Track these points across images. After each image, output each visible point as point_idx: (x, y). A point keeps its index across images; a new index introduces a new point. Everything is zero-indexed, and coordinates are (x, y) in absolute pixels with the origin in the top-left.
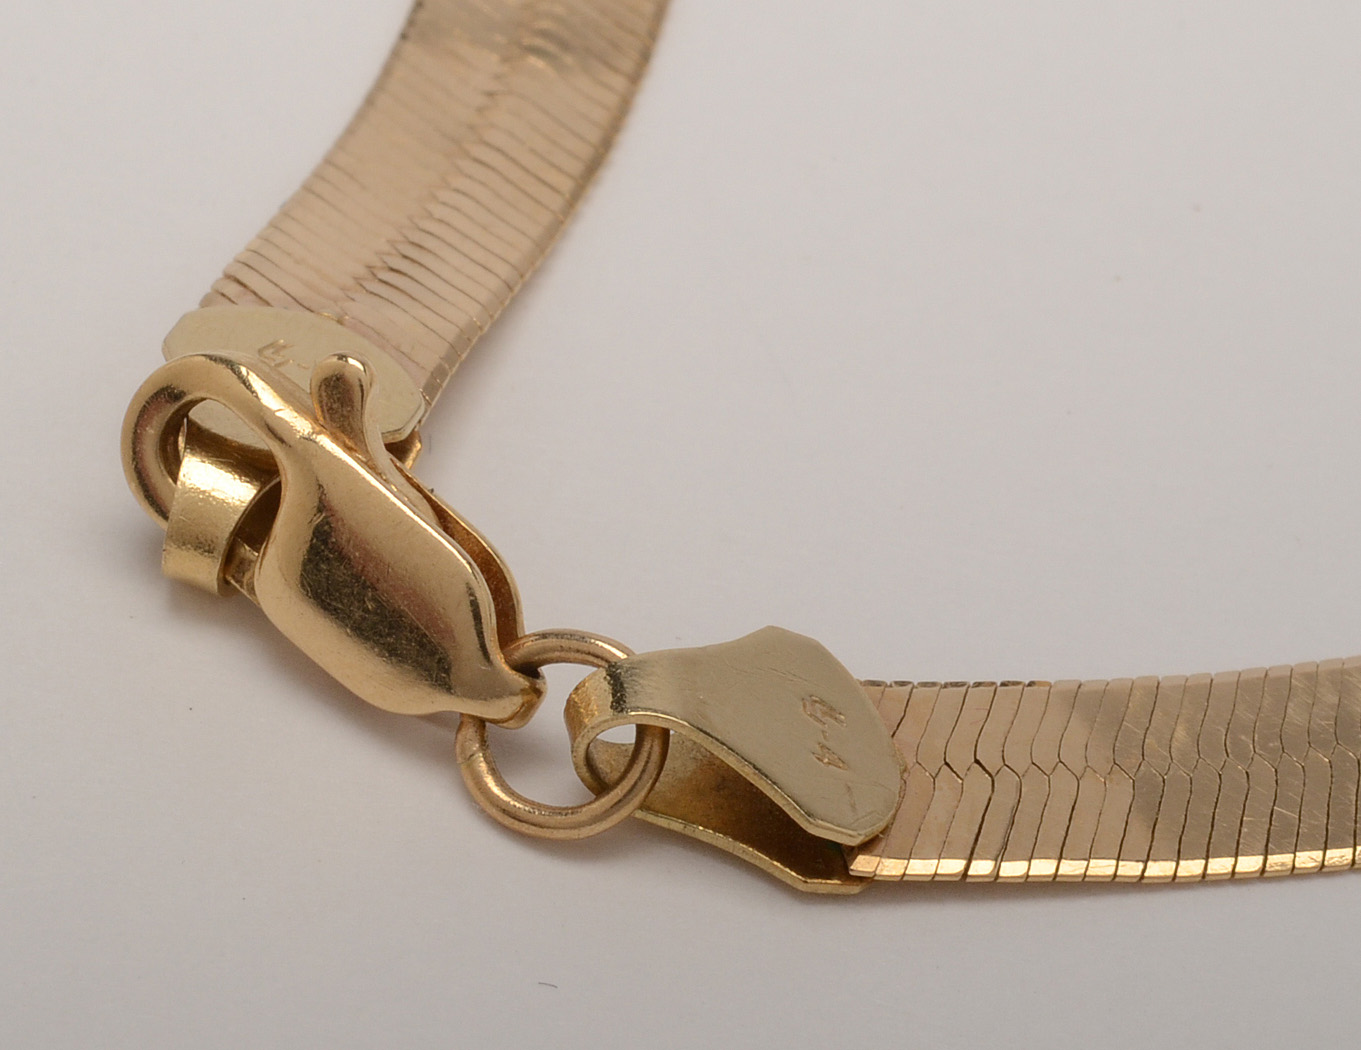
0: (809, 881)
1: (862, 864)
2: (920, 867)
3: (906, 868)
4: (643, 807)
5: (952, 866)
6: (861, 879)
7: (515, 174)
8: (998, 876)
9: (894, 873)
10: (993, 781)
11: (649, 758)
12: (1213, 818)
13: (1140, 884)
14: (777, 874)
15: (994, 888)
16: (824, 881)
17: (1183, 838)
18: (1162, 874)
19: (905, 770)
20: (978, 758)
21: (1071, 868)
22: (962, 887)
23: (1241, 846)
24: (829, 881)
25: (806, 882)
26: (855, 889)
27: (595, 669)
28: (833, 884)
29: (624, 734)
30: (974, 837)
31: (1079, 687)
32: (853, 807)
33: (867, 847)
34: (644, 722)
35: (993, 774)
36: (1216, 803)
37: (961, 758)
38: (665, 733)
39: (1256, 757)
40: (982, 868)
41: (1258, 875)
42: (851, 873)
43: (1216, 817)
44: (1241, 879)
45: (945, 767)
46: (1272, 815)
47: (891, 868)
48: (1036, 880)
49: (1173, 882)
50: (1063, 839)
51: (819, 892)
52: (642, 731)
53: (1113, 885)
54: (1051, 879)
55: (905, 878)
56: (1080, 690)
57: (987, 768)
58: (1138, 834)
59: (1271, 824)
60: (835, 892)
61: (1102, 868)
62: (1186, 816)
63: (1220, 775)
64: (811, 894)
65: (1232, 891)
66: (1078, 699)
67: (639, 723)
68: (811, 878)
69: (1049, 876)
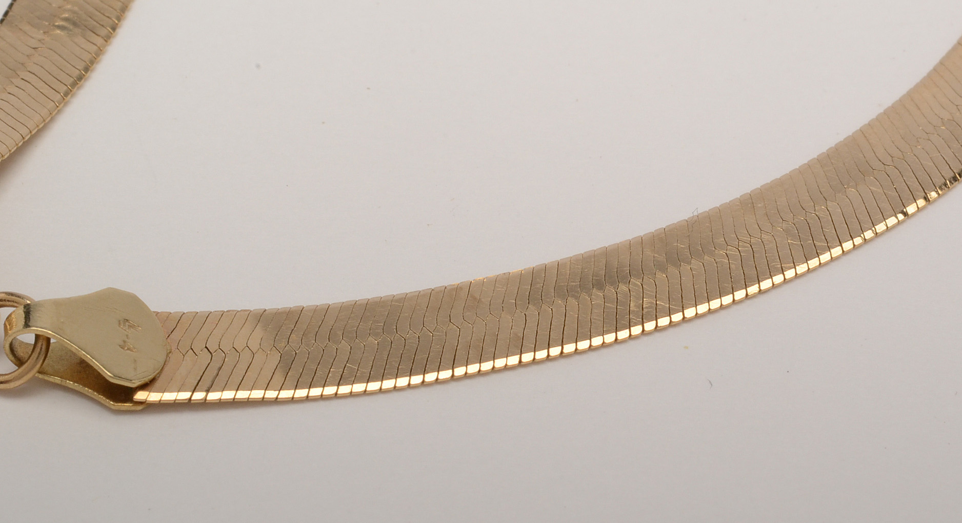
0: (116, 404)
1: (140, 396)
2: (169, 396)
3: (162, 397)
4: (39, 372)
5: (184, 396)
6: (141, 403)
7: (40, 85)
8: (206, 400)
9: (155, 400)
10: (212, 356)
11: (41, 348)
12: (316, 370)
13: (276, 401)
14: (102, 402)
15: (205, 405)
16: (123, 404)
17: (300, 379)
18: (287, 397)
19: (170, 352)
20: (207, 346)
21: (242, 395)
22: (189, 405)
23: (327, 383)
24: (125, 404)
25: (114, 405)
26: (140, 408)
27: (15, 309)
28: (128, 405)
29: (28, 338)
30: (197, 382)
31: (265, 311)
32: (135, 369)
33: (144, 387)
34: (38, 333)
35: (212, 353)
36: (319, 363)
37: (198, 346)
38: (48, 340)
39: (343, 341)
40: (199, 396)
41: (334, 395)
42: (134, 400)
43: (318, 369)
44: (325, 398)
45: (191, 350)
46: (345, 367)
47: (153, 397)
48: (239, 400)
49: (292, 400)
50: (240, 382)
51: (121, 409)
52: (37, 337)
53: (263, 402)
54: (232, 400)
55: (161, 402)
56: (264, 313)
57: (210, 350)
58: (279, 378)
59: (343, 372)
60: (129, 409)
61: (257, 394)
62: (303, 369)
63: (323, 350)
64: (116, 410)
65: (322, 404)
66: (262, 318)
67: (36, 333)
68: (116, 403)
69: (231, 399)
